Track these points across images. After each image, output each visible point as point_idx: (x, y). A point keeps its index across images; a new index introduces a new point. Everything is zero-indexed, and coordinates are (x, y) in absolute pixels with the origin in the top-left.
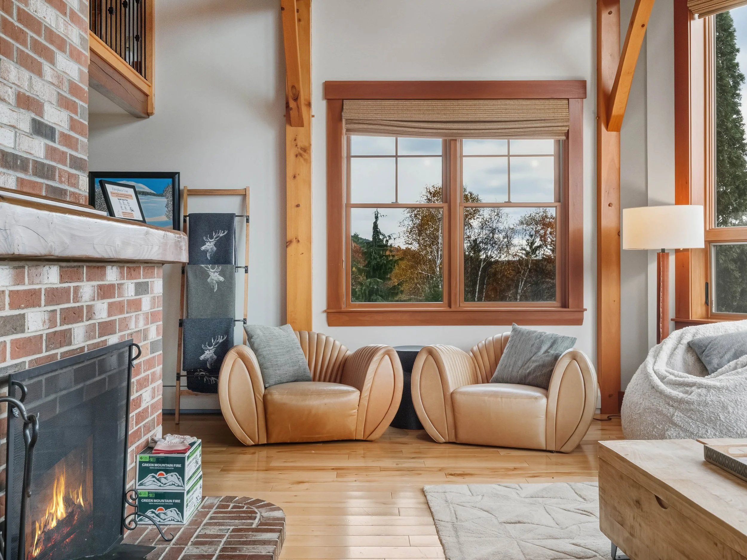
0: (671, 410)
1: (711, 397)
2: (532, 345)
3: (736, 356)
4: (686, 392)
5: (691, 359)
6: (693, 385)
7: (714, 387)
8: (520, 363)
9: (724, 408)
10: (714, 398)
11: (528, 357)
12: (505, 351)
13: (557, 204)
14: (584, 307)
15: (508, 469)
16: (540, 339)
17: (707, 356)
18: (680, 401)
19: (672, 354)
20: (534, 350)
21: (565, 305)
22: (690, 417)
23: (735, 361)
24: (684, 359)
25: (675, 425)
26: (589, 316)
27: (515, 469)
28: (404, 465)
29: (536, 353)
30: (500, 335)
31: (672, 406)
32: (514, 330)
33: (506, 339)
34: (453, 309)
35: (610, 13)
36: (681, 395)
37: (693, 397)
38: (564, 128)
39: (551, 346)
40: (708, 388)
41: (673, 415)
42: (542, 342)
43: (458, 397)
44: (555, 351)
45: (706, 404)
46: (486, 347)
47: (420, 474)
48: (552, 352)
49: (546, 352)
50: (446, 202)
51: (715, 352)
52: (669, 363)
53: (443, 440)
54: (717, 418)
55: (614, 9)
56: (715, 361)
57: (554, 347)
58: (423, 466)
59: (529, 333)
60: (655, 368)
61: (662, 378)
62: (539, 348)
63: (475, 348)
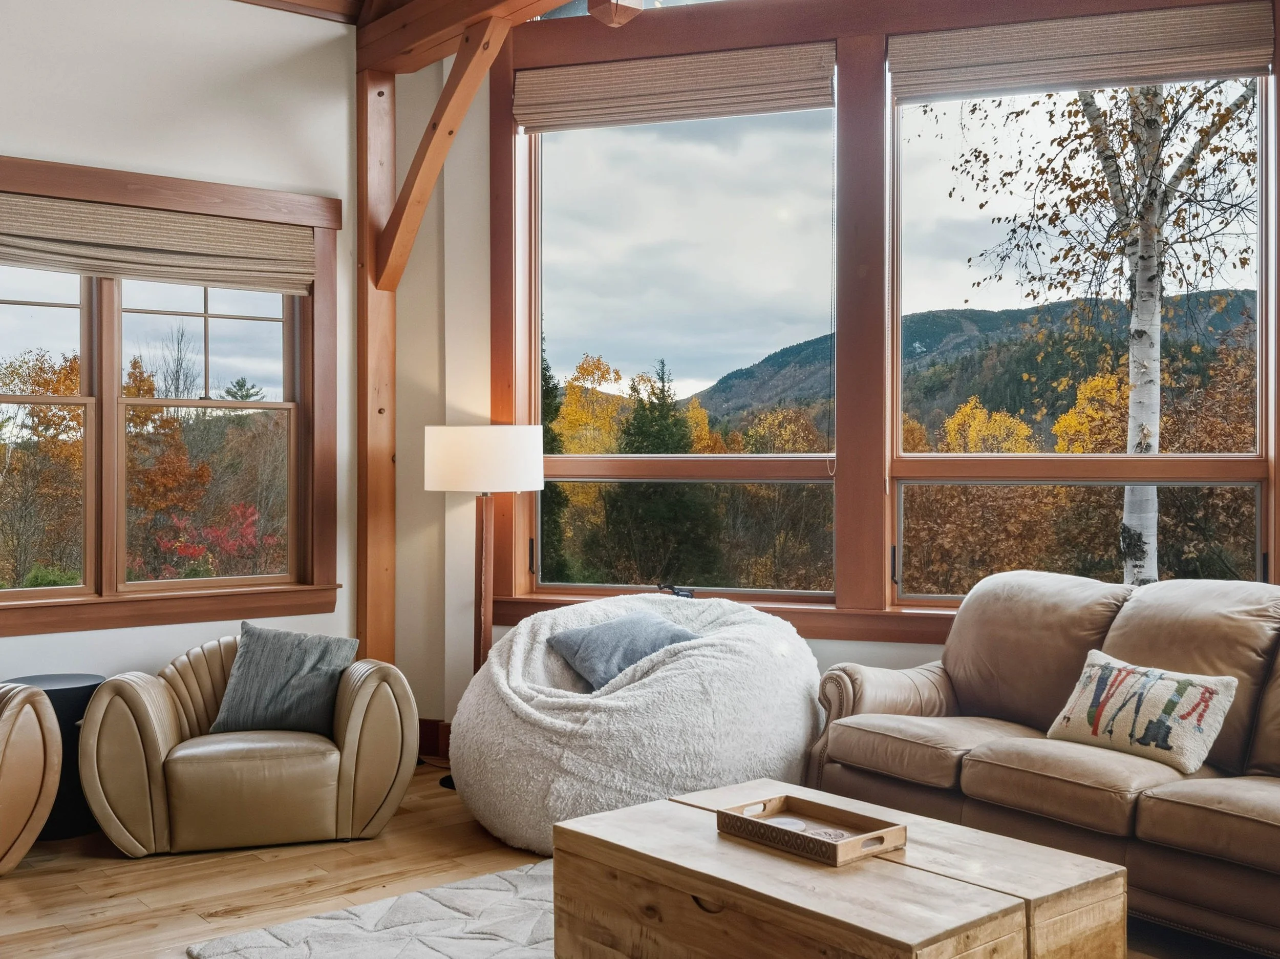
0: (557, 749)
1: (616, 725)
2: (289, 658)
3: (631, 657)
4: (577, 721)
5: (556, 665)
6: (583, 708)
7: (618, 710)
8: (267, 694)
9: (637, 739)
10: (621, 726)
11: (282, 680)
12: (234, 671)
13: (290, 405)
14: (338, 582)
15: (298, 886)
16: (300, 645)
17: (583, 660)
18: (572, 735)
19: (528, 660)
20: (292, 666)
21: (303, 577)
22: (587, 758)
23: (632, 667)
24: (546, 666)
25: (567, 772)
26: (344, 598)
27: (310, 883)
28: (109, 914)
29: (295, 673)
30: (215, 643)
31: (558, 743)
32: (247, 632)
33: (231, 649)
34: (105, 598)
35: (381, 94)
36: (570, 726)
37: (590, 727)
38: (307, 277)
39: (321, 659)
40: (609, 711)
41: (561, 756)
42: (305, 652)
43: (180, 770)
44: (329, 665)
45: (610, 736)
46: (193, 665)
47: (155, 926)
48: (324, 667)
49: (314, 668)
51: (597, 654)
52: (526, 674)
53: (144, 851)
54: (628, 753)
55: (386, 89)
56: (601, 667)
57: (328, 658)
58: (143, 909)
59: (278, 637)
60: (513, 684)
61: (528, 700)
62: (301, 664)
63: (170, 670)
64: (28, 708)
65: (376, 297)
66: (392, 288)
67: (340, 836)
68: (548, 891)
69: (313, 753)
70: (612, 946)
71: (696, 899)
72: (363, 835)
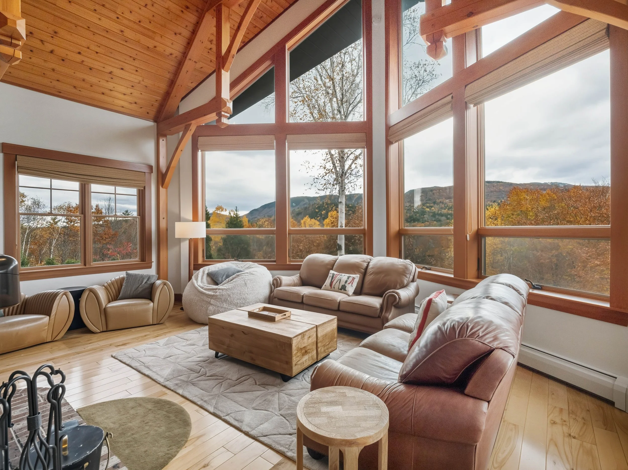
0: (209, 299)
1: (224, 293)
2: (139, 280)
3: (228, 276)
4: (214, 292)
5: (209, 279)
6: (216, 289)
7: (224, 289)
8: (133, 289)
9: (229, 296)
10: (225, 293)
11: (137, 286)
12: (124, 284)
13: (139, 217)
14: (152, 261)
15: (142, 337)
16: (142, 277)
17: (216, 278)
18: (213, 296)
19: (202, 278)
20: (140, 282)
21: (143, 259)
22: (217, 301)
23: (228, 279)
24: (207, 280)
25: (212, 304)
26: (154, 265)
27: (146, 336)
28: (89, 348)
29: (141, 284)
30: (118, 277)
32: (127, 274)
33: (123, 278)
34: (87, 266)
35: (163, 140)
36: (213, 293)
37: (218, 294)
38: (143, 185)
39: (148, 280)
40: (222, 289)
41: (210, 301)
42: (143, 279)
43: (109, 310)
44: (150, 281)
45: (223, 295)
46: (112, 283)
47: (102, 350)
48: (149, 282)
49: (145, 283)
50: (82, 214)
51: (219, 276)
52: (202, 282)
53: (100, 331)
54: (227, 300)
55: (165, 139)
56: (220, 279)
57: (150, 280)
58: (98, 346)
59: (136, 275)
60: (199, 284)
61: (202, 288)
62: (142, 282)
63: (106, 284)
64: (64, 296)
65: (162, 190)
66: (166, 188)
67: (154, 323)
68: (207, 333)
69: (145, 304)
70: (223, 345)
71: (243, 332)
72: (160, 323)
